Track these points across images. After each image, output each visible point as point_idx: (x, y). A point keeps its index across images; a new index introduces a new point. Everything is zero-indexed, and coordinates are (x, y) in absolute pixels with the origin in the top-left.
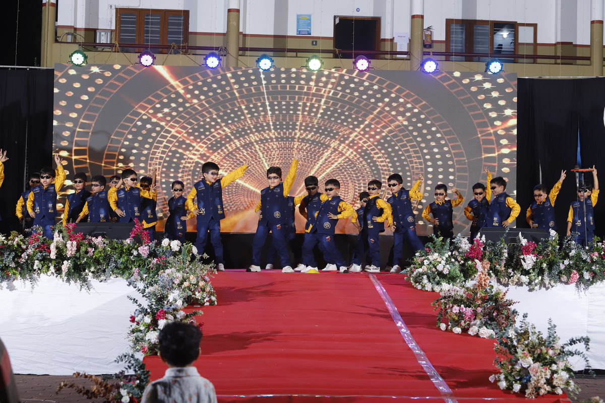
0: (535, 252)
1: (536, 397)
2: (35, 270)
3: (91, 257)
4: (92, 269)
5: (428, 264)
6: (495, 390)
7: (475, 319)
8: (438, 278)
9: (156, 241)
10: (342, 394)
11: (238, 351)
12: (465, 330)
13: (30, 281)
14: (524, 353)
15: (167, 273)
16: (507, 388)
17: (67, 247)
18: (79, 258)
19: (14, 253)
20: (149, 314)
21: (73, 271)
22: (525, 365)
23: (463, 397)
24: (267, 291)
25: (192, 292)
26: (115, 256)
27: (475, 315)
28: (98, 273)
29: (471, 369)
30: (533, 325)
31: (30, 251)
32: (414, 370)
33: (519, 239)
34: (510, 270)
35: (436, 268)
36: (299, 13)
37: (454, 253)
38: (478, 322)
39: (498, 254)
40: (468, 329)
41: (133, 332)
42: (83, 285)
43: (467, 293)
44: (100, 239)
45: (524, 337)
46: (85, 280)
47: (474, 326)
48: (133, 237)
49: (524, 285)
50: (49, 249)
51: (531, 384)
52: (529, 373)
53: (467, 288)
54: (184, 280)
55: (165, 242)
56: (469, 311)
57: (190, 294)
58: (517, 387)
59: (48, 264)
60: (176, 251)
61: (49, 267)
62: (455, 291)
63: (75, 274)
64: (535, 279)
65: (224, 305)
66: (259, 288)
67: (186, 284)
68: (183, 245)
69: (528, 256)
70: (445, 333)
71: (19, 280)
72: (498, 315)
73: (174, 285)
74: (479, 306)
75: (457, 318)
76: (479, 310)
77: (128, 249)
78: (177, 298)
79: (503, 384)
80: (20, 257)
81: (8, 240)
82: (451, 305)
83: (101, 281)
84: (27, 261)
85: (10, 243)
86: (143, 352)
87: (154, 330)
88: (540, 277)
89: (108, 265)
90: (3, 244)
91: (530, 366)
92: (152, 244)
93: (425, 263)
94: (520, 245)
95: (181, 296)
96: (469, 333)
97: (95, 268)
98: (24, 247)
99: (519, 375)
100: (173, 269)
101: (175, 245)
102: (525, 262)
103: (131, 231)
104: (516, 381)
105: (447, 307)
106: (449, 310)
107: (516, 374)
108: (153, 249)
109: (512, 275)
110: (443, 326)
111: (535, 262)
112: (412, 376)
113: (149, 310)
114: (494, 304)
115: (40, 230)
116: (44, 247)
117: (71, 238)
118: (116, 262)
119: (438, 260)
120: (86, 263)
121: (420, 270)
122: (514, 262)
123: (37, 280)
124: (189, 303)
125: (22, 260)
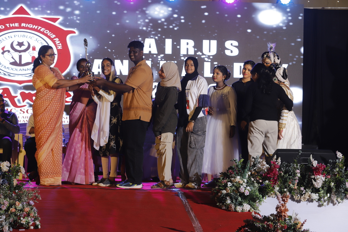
0: (325, 172)
8: (240, 199)
25: (18, 217)
33: (310, 161)
34: (302, 188)
49: (314, 202)
54: (11, 206)
60: (5, 172)
64: (324, 197)
67: (12, 209)
69: (318, 176)
88: (329, 195)
93: (229, 185)
94: (311, 166)
95: (7, 221)
101: (5, 166)
102: (315, 180)
109: (304, 192)
111: (324, 181)
119: (239, 182)
124: (15, 227)
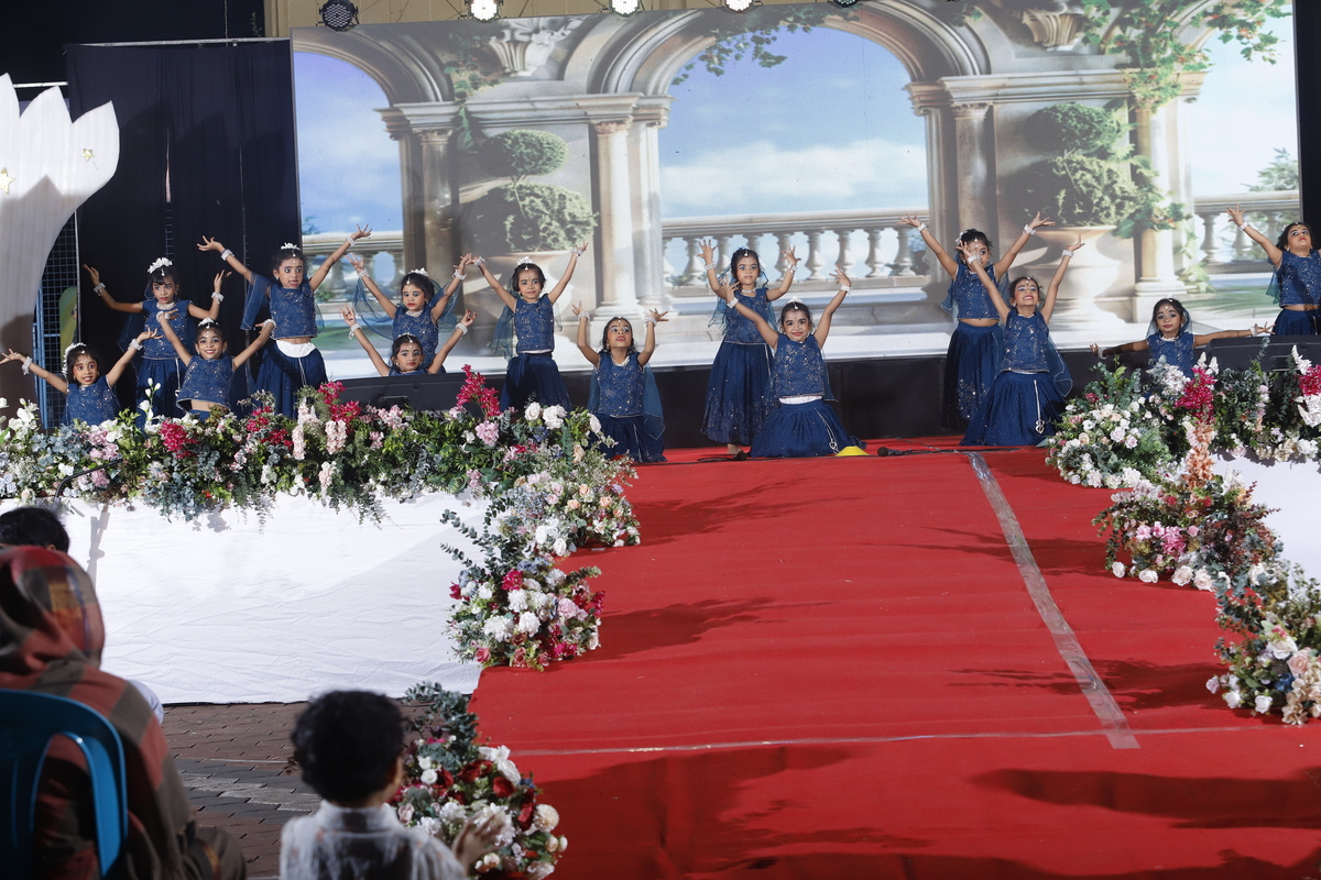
1: (1306, 723)
2: (263, 486)
3: (380, 451)
4: (383, 477)
5: (1092, 430)
6: (1217, 711)
7: (1186, 550)
8: (1114, 458)
9: (513, 409)
10: (890, 734)
11: (679, 646)
12: (1166, 575)
13: (256, 509)
14: (1277, 630)
15: (531, 483)
16: (1243, 705)
17: (326, 434)
18: (352, 456)
19: (218, 454)
20: (487, 580)
21: (342, 482)
22: (1279, 653)
23: (1148, 727)
24: (747, 505)
25: (587, 519)
26: (427, 447)
27: (1185, 540)
28: (394, 484)
29: (1171, 664)
30: (1297, 566)
31: (251, 446)
32: (1049, 673)
33: (1293, 361)
34: (1275, 431)
35: (1109, 437)
37: (1150, 400)
38: (1193, 556)
39: (1246, 396)
40: (1172, 572)
41: (458, 618)
42: (366, 511)
43: (1166, 494)
44: (394, 411)
45: (1276, 594)
46: (368, 501)
47: (1184, 567)
48: (464, 405)
49: (1309, 460)
50: (290, 439)
51: (1294, 694)
52: (1289, 671)
53: (1167, 485)
54: (568, 495)
55: (532, 411)
56: (1172, 534)
57: (582, 523)
58: (1264, 703)
59: (291, 471)
60: (556, 429)
61: (291, 478)
62: (1142, 491)
63: (348, 489)
65: (655, 543)
66: (733, 500)
67: (572, 504)
68: (569, 416)
69: (1313, 397)
70: (1123, 582)
71: (233, 508)
72: (1234, 539)
73: (547, 508)
74: (1193, 522)
75: (1147, 551)
76: (1194, 530)
77: (456, 431)
78: (555, 534)
79: (1235, 698)
80: (232, 460)
81: (205, 426)
82: (1134, 522)
83: (403, 501)
84: (245, 468)
85: (208, 431)
86: (479, 660)
87: (502, 613)
89: (414, 466)
90: (195, 435)
91: (1291, 656)
92: (504, 417)
93: (1086, 428)
94: (1295, 373)
95: (563, 529)
96: (1174, 581)
97: (389, 474)
98: (238, 438)
99: (1268, 676)
100: (544, 473)
101: (553, 416)
102: (1307, 410)
103: (460, 391)
104: (1261, 690)
105: (1126, 526)
106: (1130, 534)
107: (1263, 673)
108: (507, 427)
109: (1279, 440)
110: (1119, 569)
112: (1043, 686)
113: (488, 572)
114: (1226, 516)
115: (270, 401)
116: (281, 436)
117: (334, 414)
118: (431, 459)
119: (1112, 419)
120: (368, 465)
121: (1076, 443)
122: (1283, 412)
123: (271, 505)
124: (582, 544)
125: (236, 467)
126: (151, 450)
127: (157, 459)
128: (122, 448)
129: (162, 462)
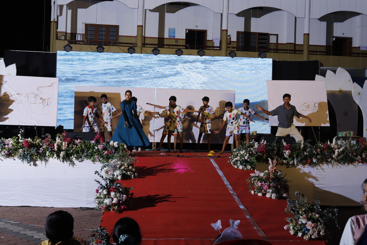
0: (290, 149)
2: (47, 156)
3: (75, 150)
4: (75, 156)
5: (240, 156)
7: (269, 189)
13: (45, 161)
15: (113, 161)
16: (294, 234)
17: (62, 145)
18: (68, 151)
19: (36, 148)
20: (106, 189)
21: (65, 157)
22: (304, 222)
24: (162, 169)
26: (86, 150)
27: (269, 187)
28: (78, 158)
33: (283, 142)
35: (244, 158)
36: (170, 27)
38: (271, 190)
40: (266, 194)
41: (98, 198)
42: (71, 163)
43: (265, 175)
44: (79, 141)
45: (303, 207)
46: (71, 161)
47: (269, 193)
48: (95, 140)
49: (285, 165)
50: (54, 145)
52: (306, 226)
53: (265, 173)
54: (121, 165)
58: (300, 234)
59: (53, 153)
60: (116, 147)
61: (53, 155)
63: (67, 158)
64: (290, 162)
65: (141, 178)
66: (158, 167)
67: (123, 168)
69: (287, 151)
70: (254, 196)
71: (39, 161)
73: (117, 168)
77: (93, 146)
78: (118, 175)
79: (292, 232)
80: (40, 149)
82: (257, 181)
83: (80, 162)
84: (43, 152)
85: (34, 142)
87: (109, 198)
88: (292, 161)
89: (83, 154)
90: (31, 143)
91: (307, 223)
94: (283, 145)
95: (120, 174)
96: (266, 196)
97: (77, 155)
98: (41, 145)
99: (301, 227)
100: (116, 159)
102: (285, 154)
104: (299, 231)
105: (255, 182)
107: (299, 226)
108: (105, 146)
110: (253, 192)
111: (290, 154)
113: (106, 187)
115: (49, 136)
116: (51, 145)
117: (64, 140)
118: (87, 152)
119: (245, 154)
120: (72, 153)
121: (237, 159)
122: (280, 154)
123: (48, 161)
124: (124, 177)
125: (41, 151)
126: (20, 146)
127: (21, 148)
128: (13, 145)
129: (23, 149)
